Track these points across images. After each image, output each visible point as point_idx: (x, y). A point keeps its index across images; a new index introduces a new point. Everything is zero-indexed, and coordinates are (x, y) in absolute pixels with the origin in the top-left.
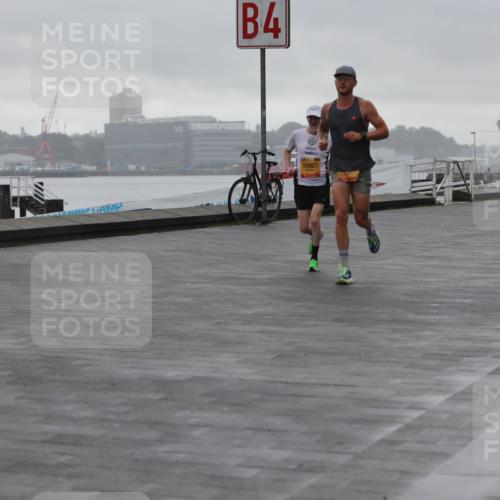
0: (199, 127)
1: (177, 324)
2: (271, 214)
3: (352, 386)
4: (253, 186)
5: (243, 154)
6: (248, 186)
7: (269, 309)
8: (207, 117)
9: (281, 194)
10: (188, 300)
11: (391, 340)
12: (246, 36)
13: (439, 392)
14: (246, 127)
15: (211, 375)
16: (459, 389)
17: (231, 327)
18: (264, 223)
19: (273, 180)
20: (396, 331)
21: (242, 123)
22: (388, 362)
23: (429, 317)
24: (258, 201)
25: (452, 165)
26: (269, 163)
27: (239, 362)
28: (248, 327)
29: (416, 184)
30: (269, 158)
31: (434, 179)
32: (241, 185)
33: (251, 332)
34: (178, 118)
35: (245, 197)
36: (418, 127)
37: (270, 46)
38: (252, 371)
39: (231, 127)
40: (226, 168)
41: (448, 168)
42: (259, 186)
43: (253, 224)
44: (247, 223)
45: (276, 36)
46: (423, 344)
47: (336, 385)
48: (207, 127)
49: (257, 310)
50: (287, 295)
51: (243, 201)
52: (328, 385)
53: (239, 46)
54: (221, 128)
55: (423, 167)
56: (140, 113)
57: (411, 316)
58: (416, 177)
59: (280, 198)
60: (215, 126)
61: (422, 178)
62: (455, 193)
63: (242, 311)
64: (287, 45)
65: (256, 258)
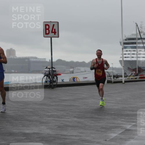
0: (32, 60)
1: (28, 117)
2: (54, 85)
3: (80, 136)
4: (49, 77)
5: (46, 68)
6: (48, 77)
7: (55, 113)
8: (35, 57)
9: (57, 80)
10: (31, 110)
12: (46, 34)
14: (46, 60)
15: (39, 132)
17: (44, 118)
18: (53, 88)
19: (55, 76)
21: (45, 59)
22: (91, 129)
24: (51, 82)
26: (54, 71)
27: (47, 129)
28: (49, 118)
30: (54, 69)
32: (46, 77)
33: (50, 120)
34: (26, 57)
35: (47, 80)
37: (53, 37)
38: (51, 131)
39: (42, 60)
40: (41, 72)
42: (51, 78)
43: (49, 88)
44: (48, 88)
45: (55, 34)
47: (76, 136)
48: (35, 60)
49: (52, 114)
50: (60, 109)
51: (46, 82)
52: (73, 136)
53: (44, 37)
54: (39, 60)
56: (15, 55)
59: (57, 81)
60: (37, 60)
63: (48, 114)
64: (58, 37)
65: (50, 98)
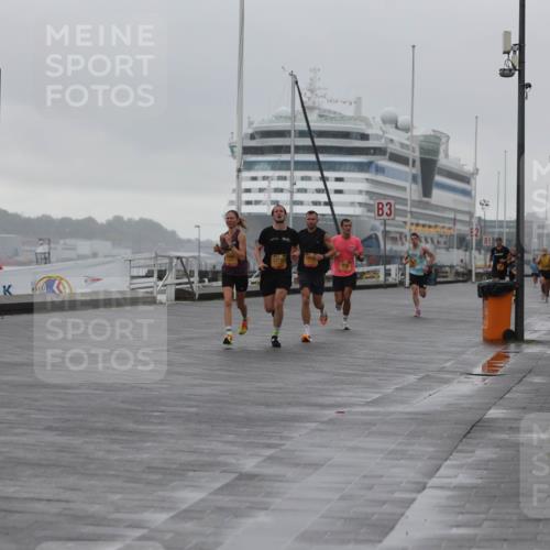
3: (67, 501)
11: (109, 451)
13: (163, 509)
16: (184, 506)
20: (114, 441)
23: (151, 427)
25: (175, 260)
29: (135, 281)
31: (156, 275)
36: (137, 218)
41: (171, 263)
46: (145, 456)
47: (49, 500)
52: (39, 500)
55: (142, 262)
57: (131, 426)
58: (135, 272)
61: (141, 274)
62: (177, 291)
